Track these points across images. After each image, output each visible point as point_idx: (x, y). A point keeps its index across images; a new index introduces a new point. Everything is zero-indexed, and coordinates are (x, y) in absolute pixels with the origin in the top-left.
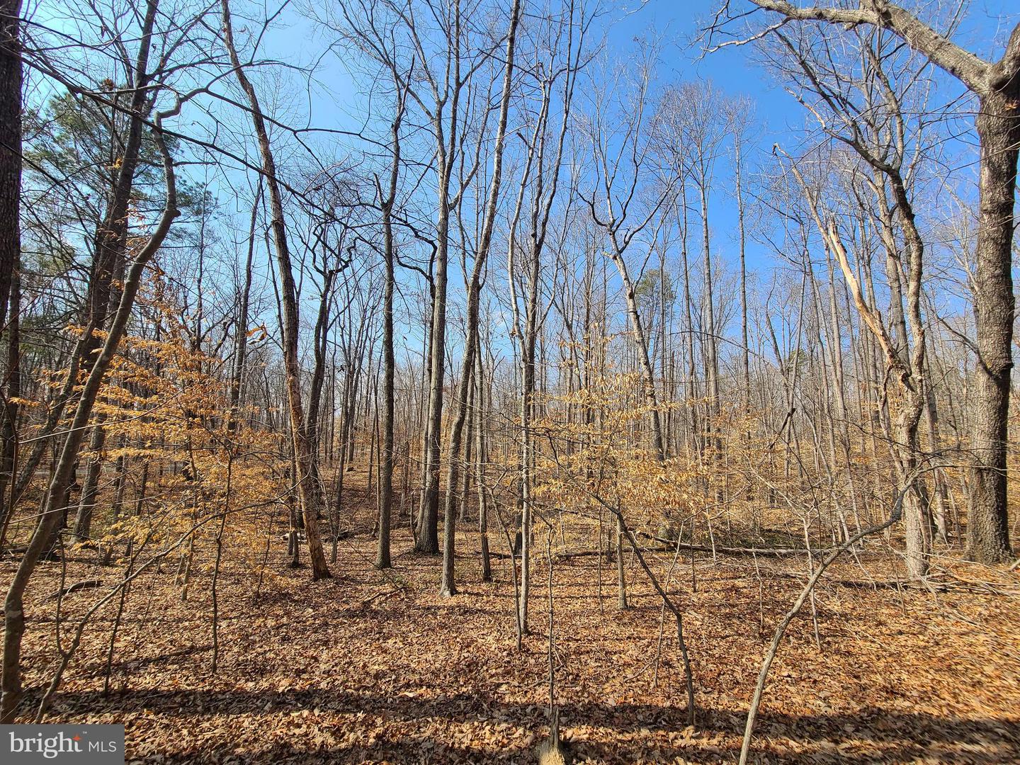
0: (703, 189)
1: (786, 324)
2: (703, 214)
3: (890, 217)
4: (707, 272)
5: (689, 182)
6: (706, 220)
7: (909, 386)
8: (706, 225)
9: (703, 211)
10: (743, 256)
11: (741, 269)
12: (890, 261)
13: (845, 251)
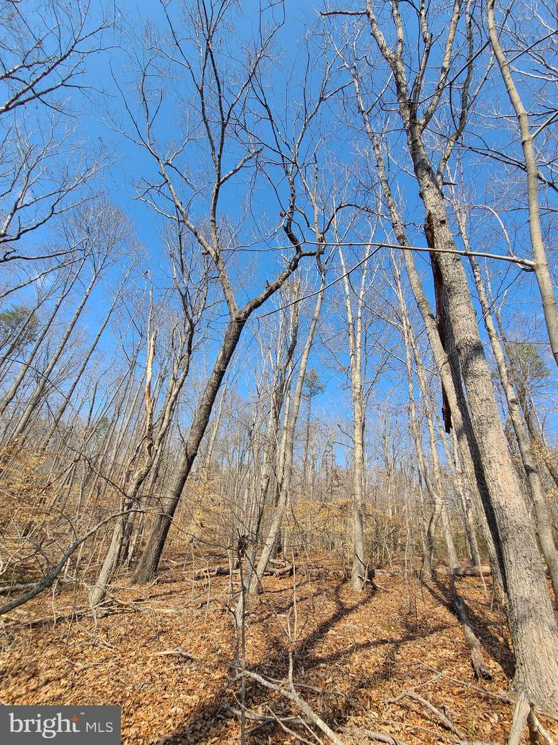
0: (96, 276)
1: (106, 397)
2: (87, 291)
3: (181, 359)
4: (68, 330)
5: (88, 263)
6: (87, 296)
7: (150, 453)
8: (86, 299)
9: (88, 290)
10: (99, 335)
11: (94, 343)
12: (172, 381)
13: (154, 353)
